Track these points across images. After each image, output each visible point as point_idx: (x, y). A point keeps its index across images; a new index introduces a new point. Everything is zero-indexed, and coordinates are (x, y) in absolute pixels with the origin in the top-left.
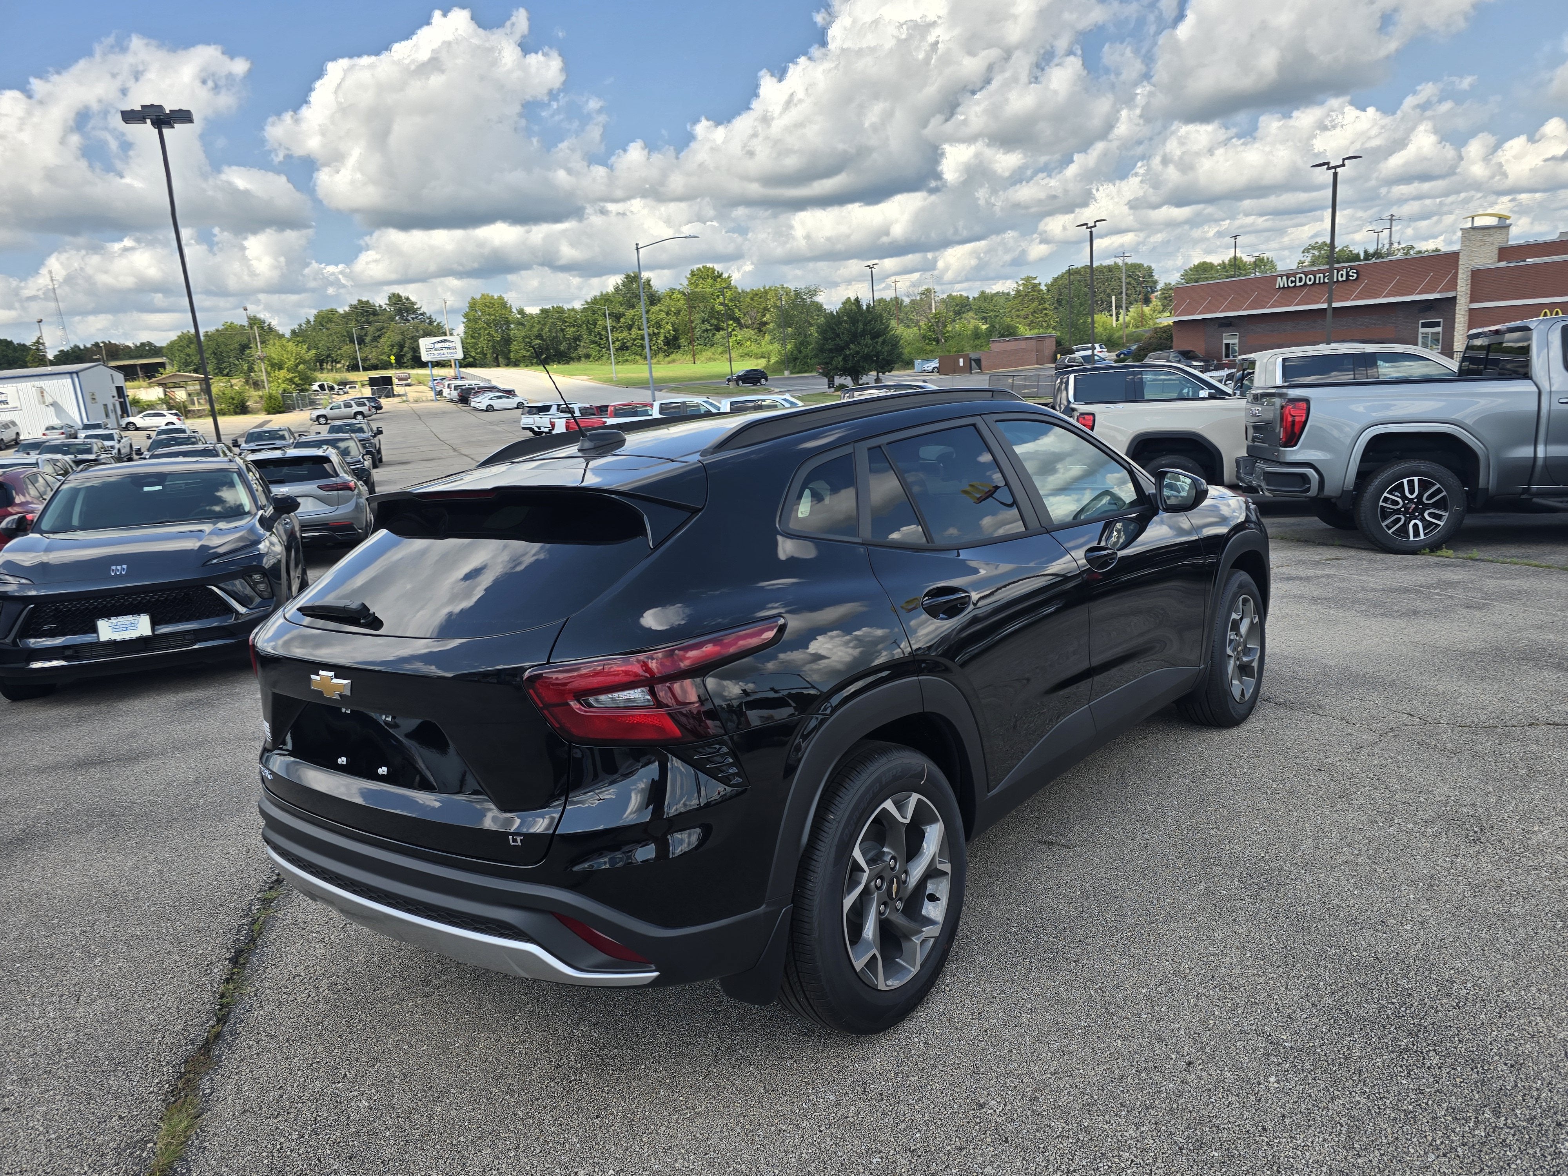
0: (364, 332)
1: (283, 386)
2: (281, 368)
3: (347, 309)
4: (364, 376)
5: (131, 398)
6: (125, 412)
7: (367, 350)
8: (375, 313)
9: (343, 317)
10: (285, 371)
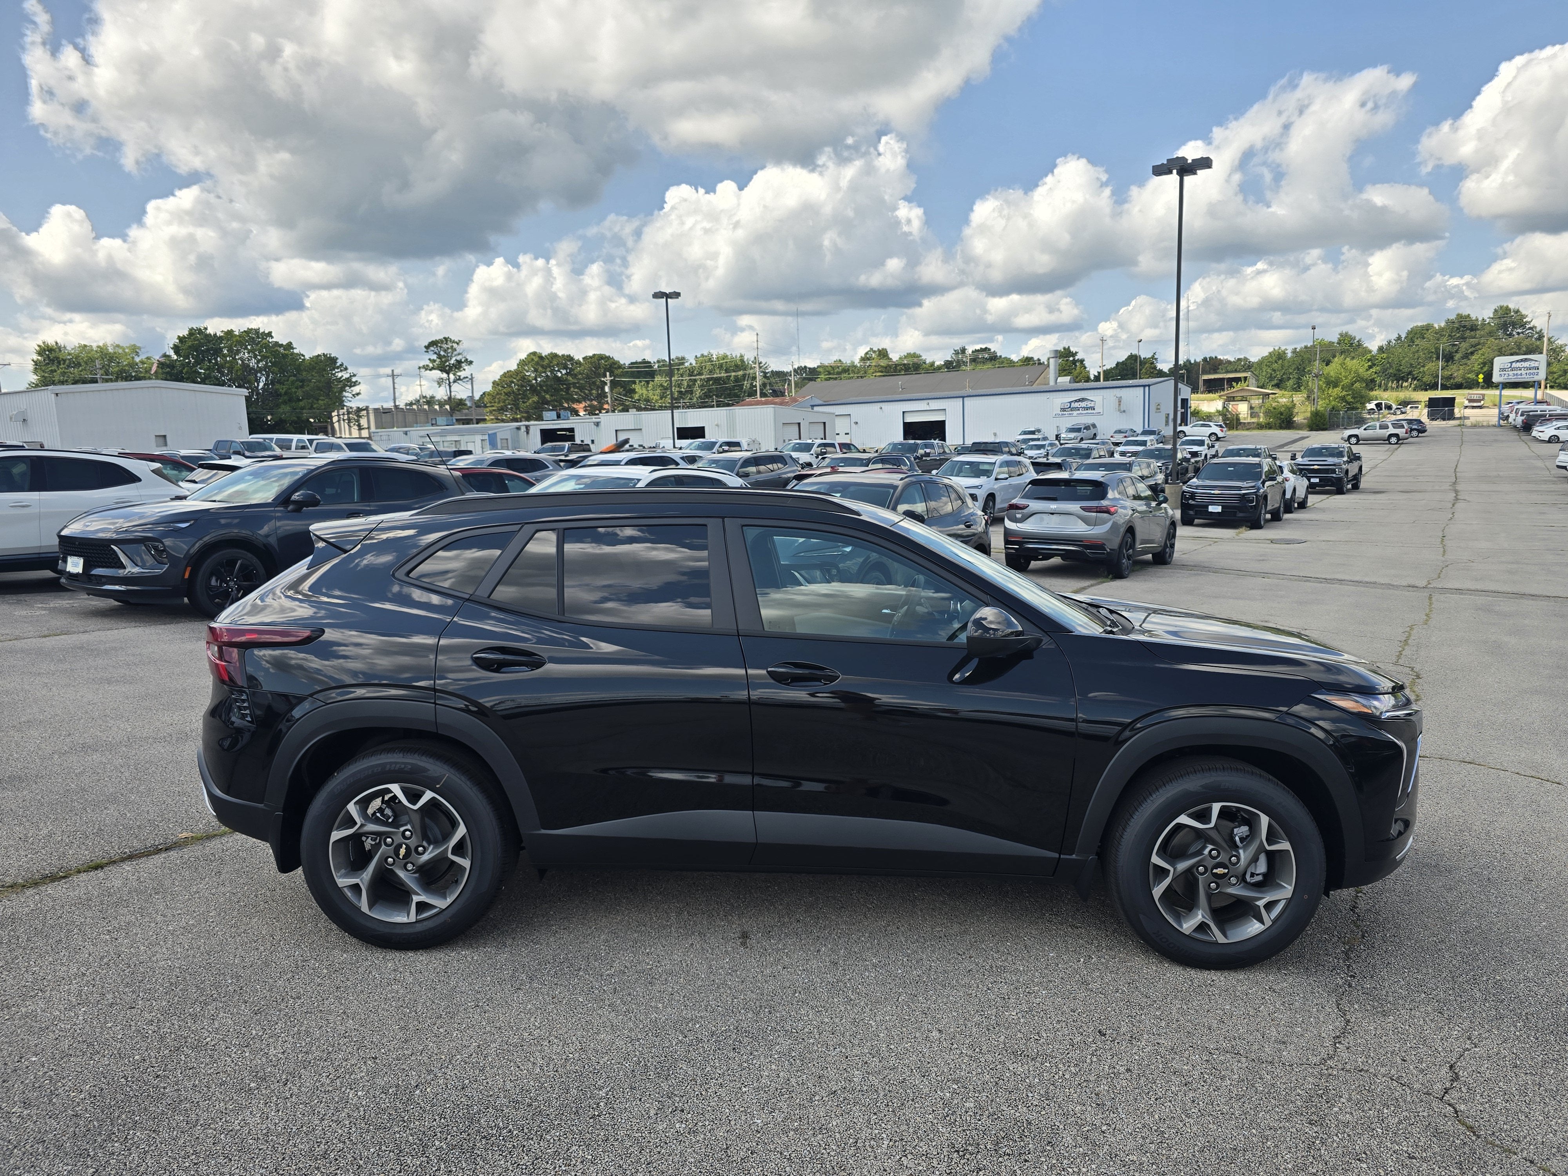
0: (1455, 348)
1: (1333, 403)
2: (1336, 386)
3: (1443, 324)
4: (1424, 396)
5: (1192, 409)
6: (1184, 421)
7: (1455, 367)
8: (1473, 328)
9: (1436, 333)
10: (1339, 389)
